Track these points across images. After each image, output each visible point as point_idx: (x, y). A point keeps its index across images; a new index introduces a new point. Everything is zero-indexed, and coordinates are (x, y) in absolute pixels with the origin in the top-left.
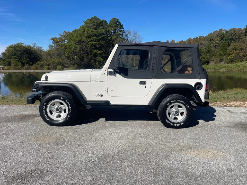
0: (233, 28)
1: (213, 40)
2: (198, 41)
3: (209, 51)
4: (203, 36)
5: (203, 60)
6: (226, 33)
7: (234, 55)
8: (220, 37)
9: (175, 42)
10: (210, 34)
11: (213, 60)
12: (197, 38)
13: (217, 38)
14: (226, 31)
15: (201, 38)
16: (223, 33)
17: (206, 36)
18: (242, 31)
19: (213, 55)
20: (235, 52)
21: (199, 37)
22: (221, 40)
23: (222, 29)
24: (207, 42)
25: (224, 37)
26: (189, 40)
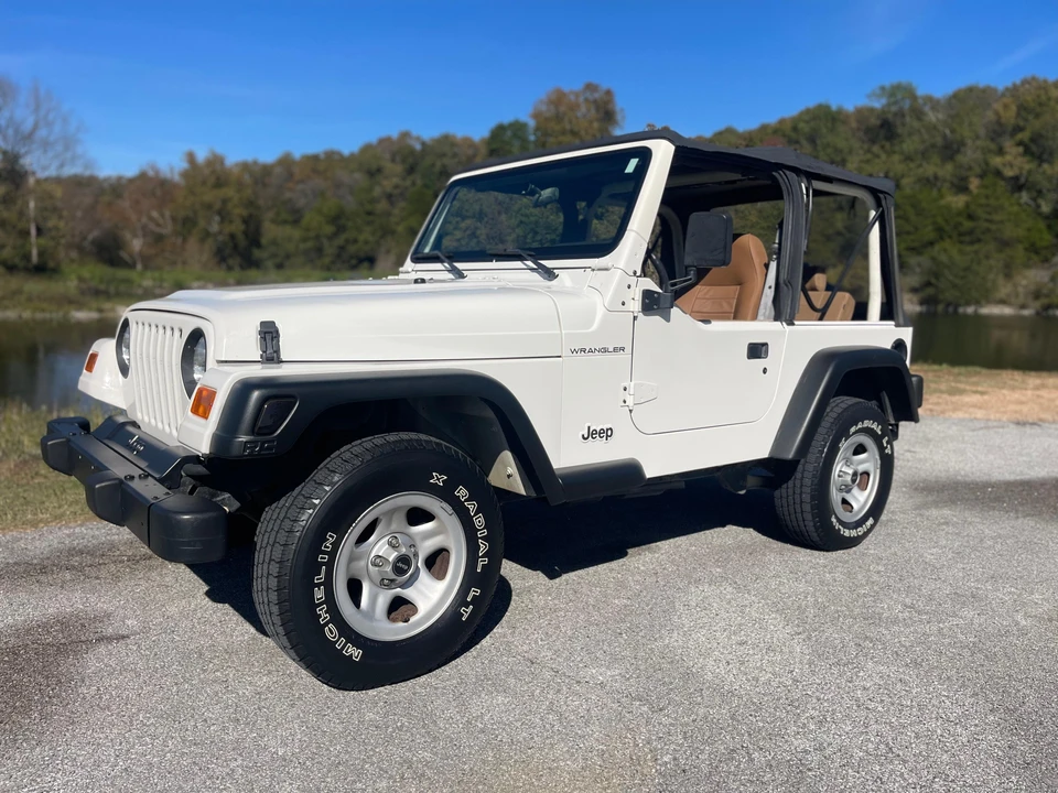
0: (447, 135)
1: (379, 170)
2: (322, 169)
3: (369, 213)
4: (339, 154)
5: (352, 249)
6: (423, 150)
7: (458, 234)
8: (404, 162)
9: (228, 163)
10: (366, 146)
11: (388, 252)
12: (315, 158)
13: (394, 167)
14: (423, 144)
15: (332, 157)
16: (414, 149)
17: (352, 154)
18: (476, 148)
19: (387, 232)
20: (463, 225)
21: (324, 153)
22: (410, 174)
23: (405, 135)
24: (357, 175)
25: (417, 164)
26: (286, 161)
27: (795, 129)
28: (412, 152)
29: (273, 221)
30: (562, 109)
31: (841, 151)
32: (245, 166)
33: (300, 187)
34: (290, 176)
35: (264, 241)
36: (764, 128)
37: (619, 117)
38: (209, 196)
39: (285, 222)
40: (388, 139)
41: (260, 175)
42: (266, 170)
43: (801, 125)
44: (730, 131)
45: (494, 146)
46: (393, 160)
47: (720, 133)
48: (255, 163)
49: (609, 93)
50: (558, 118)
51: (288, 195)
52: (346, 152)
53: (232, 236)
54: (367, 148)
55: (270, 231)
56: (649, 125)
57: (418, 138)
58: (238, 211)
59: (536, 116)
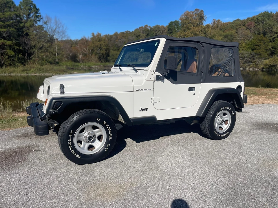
0: (157, 25)
2: (125, 36)
4: (129, 32)
5: (132, 57)
6: (151, 30)
8: (146, 33)
9: (102, 35)
10: (136, 29)
11: (141, 57)
12: (123, 33)
13: (143, 34)
14: (151, 28)
16: (148, 29)
17: (133, 32)
18: (165, 28)
21: (126, 32)
22: (147, 36)
23: (146, 26)
24: (134, 37)
25: (149, 33)
26: (116, 34)
27: (257, 19)
28: (148, 30)
29: (113, 50)
30: (188, 16)
31: (271, 25)
32: (106, 36)
33: (119, 41)
34: (117, 37)
35: (110, 55)
36: (248, 19)
37: (205, 18)
38: (98, 44)
39: (116, 50)
40: (142, 27)
41: (109, 38)
42: (111, 37)
43: (259, 18)
44: (238, 20)
45: (170, 28)
46: (143, 33)
47: (235, 21)
48: (109, 35)
49: (202, 11)
50: (187, 19)
51: (116, 43)
52: (131, 31)
53: (103, 54)
54: (136, 30)
55: (112, 52)
56: (214, 20)
57: (150, 26)
58: (104, 47)
59: (181, 19)
